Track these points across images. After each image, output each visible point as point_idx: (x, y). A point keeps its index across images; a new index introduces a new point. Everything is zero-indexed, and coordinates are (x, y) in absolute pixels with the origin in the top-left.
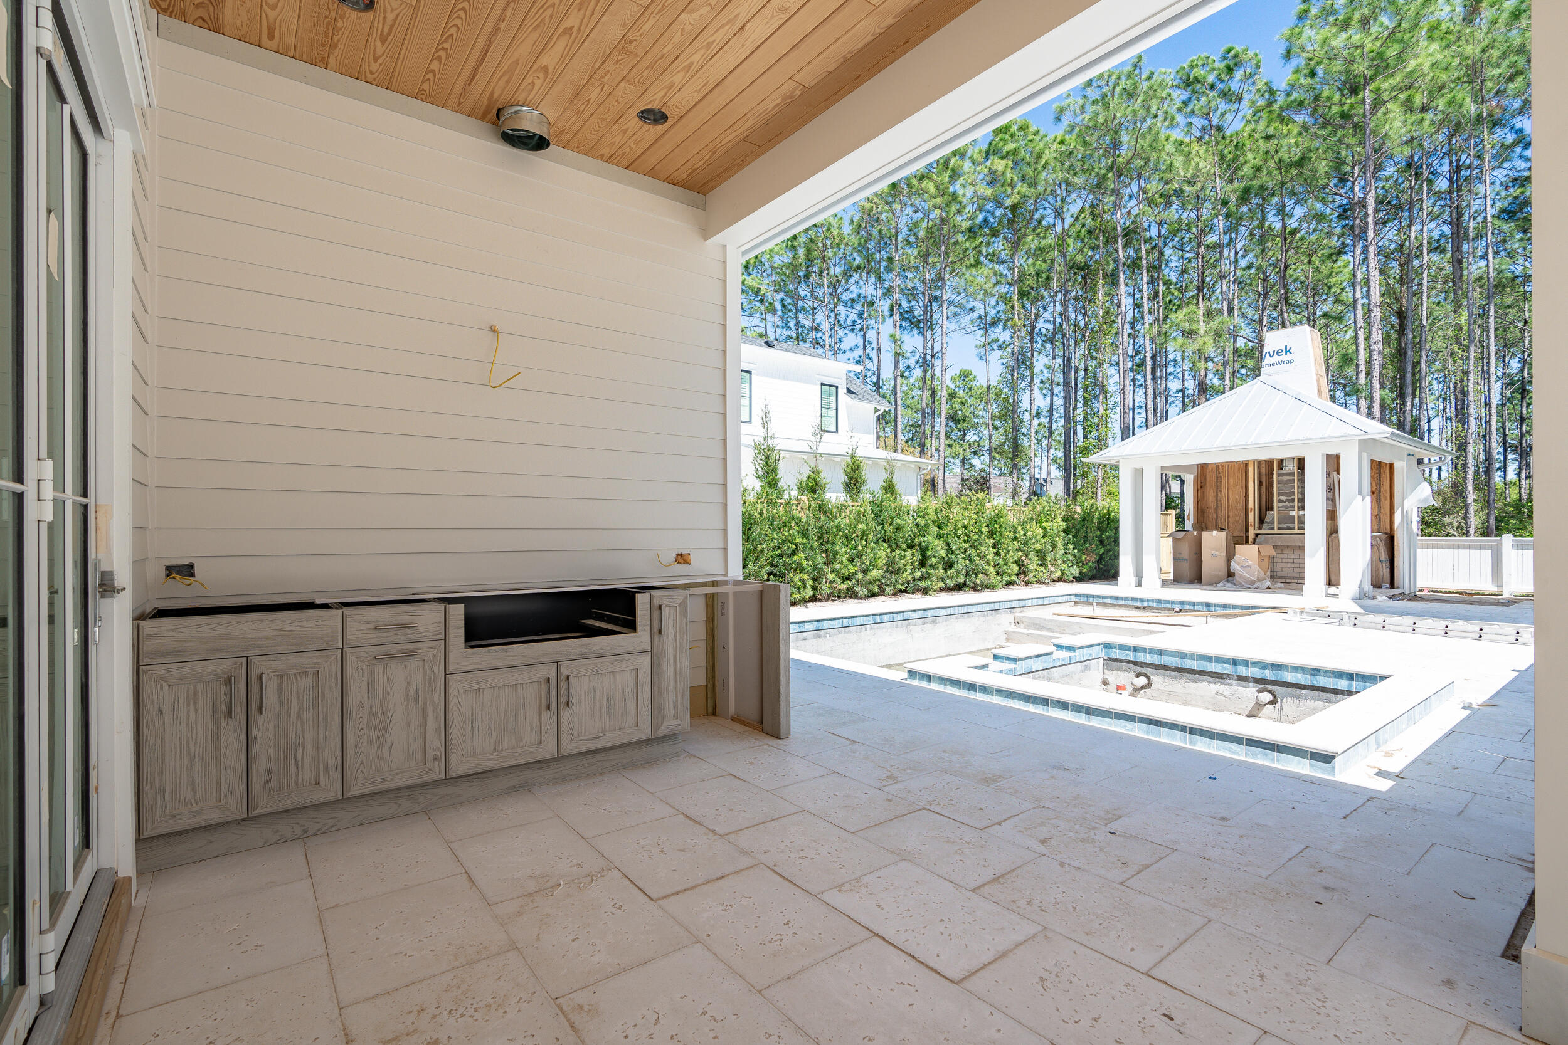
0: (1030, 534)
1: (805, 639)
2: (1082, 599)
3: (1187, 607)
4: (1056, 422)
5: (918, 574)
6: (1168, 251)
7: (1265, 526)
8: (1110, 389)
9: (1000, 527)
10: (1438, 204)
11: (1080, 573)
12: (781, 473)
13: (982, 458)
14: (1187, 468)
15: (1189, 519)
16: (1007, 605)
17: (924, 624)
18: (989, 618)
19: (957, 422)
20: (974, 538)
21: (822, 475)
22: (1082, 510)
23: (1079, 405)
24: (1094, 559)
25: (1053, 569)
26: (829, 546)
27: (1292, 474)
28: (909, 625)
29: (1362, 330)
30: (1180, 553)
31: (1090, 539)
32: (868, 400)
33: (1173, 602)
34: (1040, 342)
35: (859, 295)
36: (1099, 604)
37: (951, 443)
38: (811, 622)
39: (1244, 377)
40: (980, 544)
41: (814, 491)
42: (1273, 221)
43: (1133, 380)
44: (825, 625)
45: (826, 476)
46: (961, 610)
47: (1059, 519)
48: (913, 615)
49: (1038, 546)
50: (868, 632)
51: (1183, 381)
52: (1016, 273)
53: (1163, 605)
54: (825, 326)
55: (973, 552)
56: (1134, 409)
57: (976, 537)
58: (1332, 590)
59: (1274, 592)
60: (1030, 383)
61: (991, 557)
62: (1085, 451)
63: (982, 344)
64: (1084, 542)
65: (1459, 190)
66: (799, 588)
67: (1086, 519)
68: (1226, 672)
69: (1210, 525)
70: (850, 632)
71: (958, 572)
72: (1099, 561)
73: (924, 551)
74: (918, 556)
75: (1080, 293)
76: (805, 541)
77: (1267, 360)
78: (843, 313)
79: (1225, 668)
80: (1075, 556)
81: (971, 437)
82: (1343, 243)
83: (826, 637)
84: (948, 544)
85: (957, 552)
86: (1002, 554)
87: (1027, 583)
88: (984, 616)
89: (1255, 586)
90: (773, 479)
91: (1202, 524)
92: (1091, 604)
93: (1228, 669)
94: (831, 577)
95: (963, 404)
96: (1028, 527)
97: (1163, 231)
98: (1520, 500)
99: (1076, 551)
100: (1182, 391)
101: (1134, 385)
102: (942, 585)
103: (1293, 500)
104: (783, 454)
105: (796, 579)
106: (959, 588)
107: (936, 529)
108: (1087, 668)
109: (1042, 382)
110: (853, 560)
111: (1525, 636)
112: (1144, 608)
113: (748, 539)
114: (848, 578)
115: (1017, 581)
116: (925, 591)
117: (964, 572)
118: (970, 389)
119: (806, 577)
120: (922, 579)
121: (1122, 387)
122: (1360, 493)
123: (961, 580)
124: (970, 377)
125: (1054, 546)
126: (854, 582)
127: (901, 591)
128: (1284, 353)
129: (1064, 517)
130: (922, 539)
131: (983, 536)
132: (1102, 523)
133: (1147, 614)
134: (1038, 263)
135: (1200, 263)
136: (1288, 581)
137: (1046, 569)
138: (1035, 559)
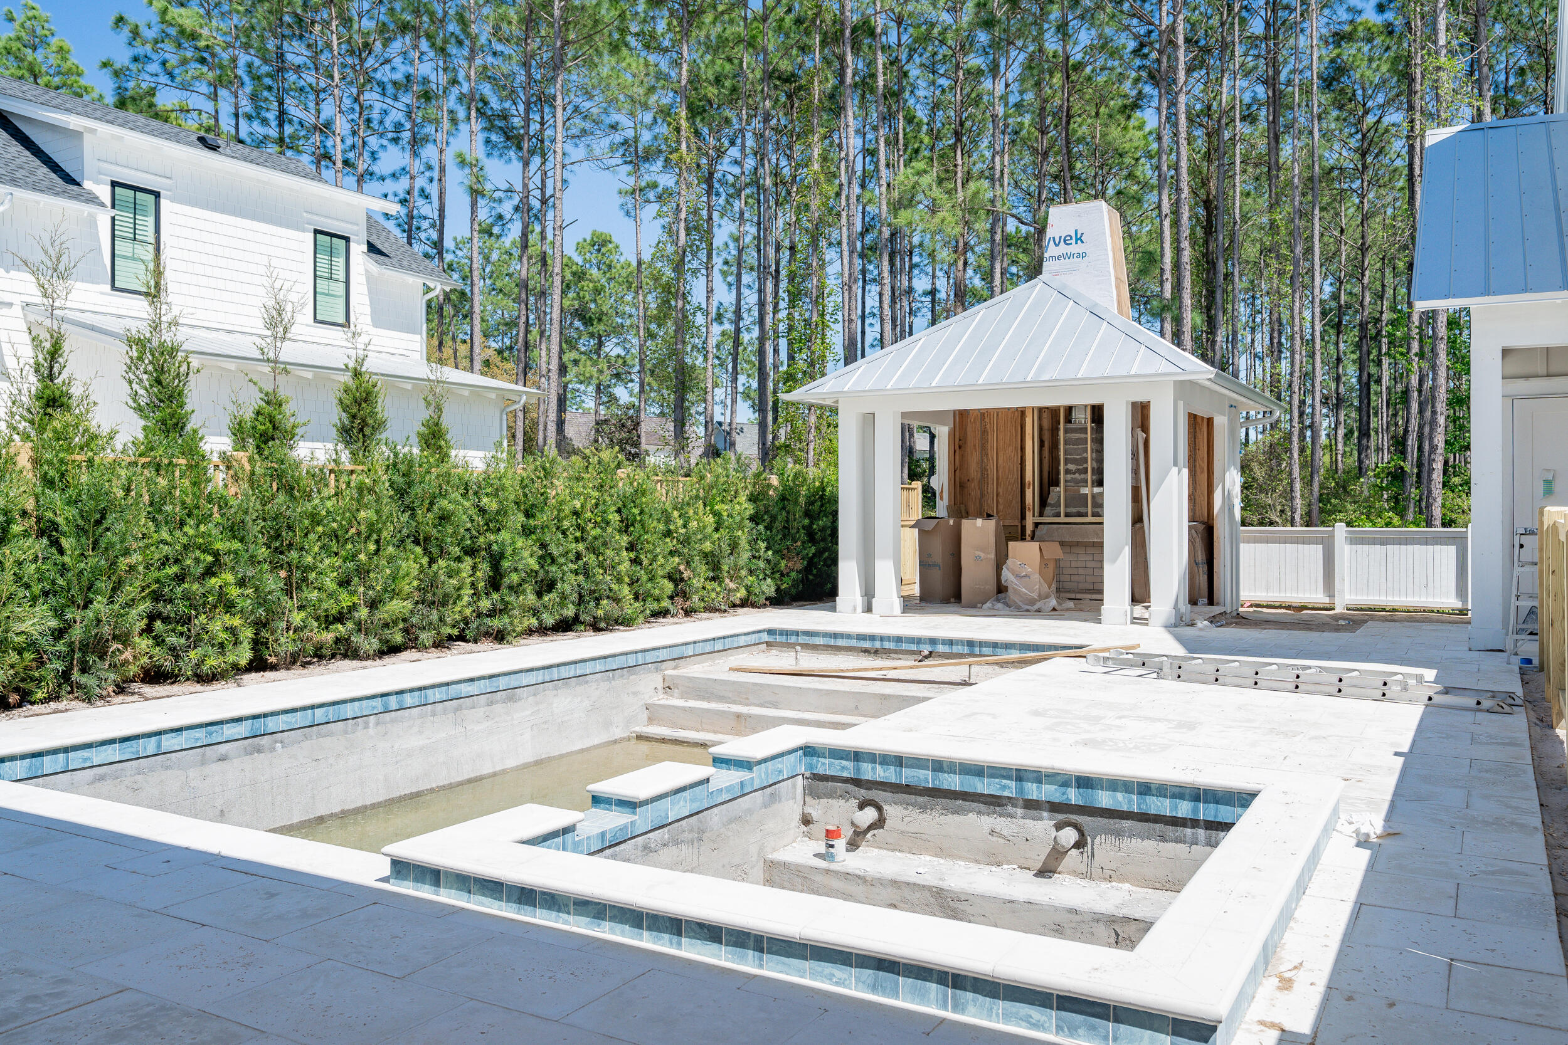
0: (693, 524)
1: (223, 758)
2: (779, 639)
3: (941, 648)
4: (748, 330)
5: (485, 604)
6: (914, 72)
7: (1048, 510)
8: (828, 282)
9: (641, 513)
10: (1251, 52)
11: (778, 590)
12: (192, 400)
13: (630, 385)
14: (938, 416)
15: (942, 499)
16: (651, 657)
17: (490, 704)
18: (618, 682)
19: (588, 321)
20: (594, 533)
21: (287, 409)
22: (781, 481)
23: (782, 305)
24: (799, 566)
25: (732, 585)
26: (294, 554)
27: (1084, 430)
28: (459, 709)
29: (1168, 219)
30: (930, 555)
31: (793, 531)
32: (410, 269)
33: (919, 641)
34: (724, 196)
35: (408, 77)
36: (806, 646)
37: (577, 357)
38: (238, 720)
39: (1015, 278)
40: (605, 544)
41: (265, 438)
42: (1052, 44)
43: (864, 272)
44: (272, 724)
45: (295, 410)
46: (565, 672)
47: (742, 498)
48: (466, 689)
49: (708, 546)
50: (371, 731)
51: (934, 276)
52: (684, 72)
53: (905, 646)
54: (342, 125)
55: (590, 559)
56: (863, 317)
57: (597, 532)
58: (1139, 610)
59: (1061, 618)
60: (707, 263)
61: (625, 567)
62: (791, 380)
63: (629, 188)
64: (784, 537)
65: (1276, 37)
66: (222, 645)
67: (786, 498)
68: (1006, 794)
69: (971, 509)
70: (330, 734)
71: (563, 597)
72: (807, 570)
73: (496, 560)
74: (485, 569)
75: (783, 122)
76: (236, 545)
77: (1051, 251)
78: (378, 106)
79: (1004, 787)
80: (768, 561)
81: (612, 348)
82: (1140, 92)
83: (273, 749)
84: (544, 546)
85: (562, 560)
86: (645, 562)
87: (688, 613)
88: (608, 680)
89: (1036, 607)
90: (172, 416)
91: (961, 509)
92: (791, 646)
93: (1009, 789)
94: (297, 618)
95: (598, 291)
96: (691, 512)
97: (904, 38)
99: (770, 553)
100: (933, 292)
101: (864, 281)
102: (534, 622)
103: (1085, 471)
104: (195, 362)
105: (216, 626)
106: (564, 626)
107: (521, 518)
108: (774, 798)
109: (726, 263)
110: (348, 583)
111: (1394, 688)
112: (876, 652)
113: (96, 543)
114: (340, 618)
115: (671, 608)
116: (500, 637)
117: (574, 597)
118: (610, 267)
119: (236, 622)
120: (492, 613)
121: (846, 279)
122: (1175, 464)
123: (570, 611)
124: (610, 246)
125: (734, 546)
126: (350, 625)
127: (450, 638)
128: (1073, 241)
129: (752, 494)
130: (492, 538)
131: (610, 530)
132: (812, 503)
133: (879, 662)
134: (719, 62)
135: (959, 97)
136: (1079, 596)
137: (720, 585)
138: (703, 569)
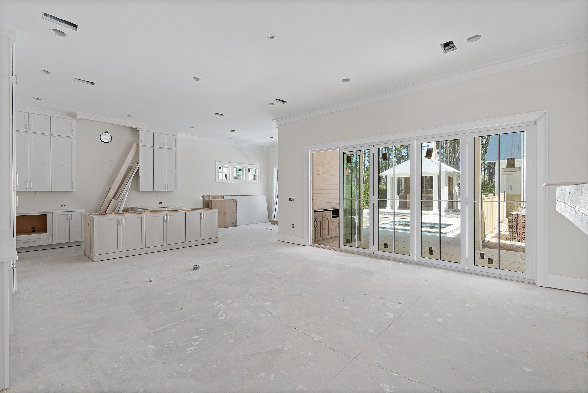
2: (380, 213)
3: (406, 214)
14: (402, 178)
27: (429, 180)
30: (400, 201)
33: (403, 213)
53: (400, 214)
58: (439, 209)
59: (426, 210)
77: (423, 148)
91: (406, 192)
98: (484, 183)
103: (429, 186)
122: (446, 185)
128: (427, 147)
136: (429, 207)
137: (367, 205)
138: (365, 202)
